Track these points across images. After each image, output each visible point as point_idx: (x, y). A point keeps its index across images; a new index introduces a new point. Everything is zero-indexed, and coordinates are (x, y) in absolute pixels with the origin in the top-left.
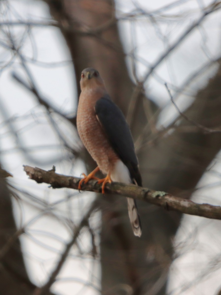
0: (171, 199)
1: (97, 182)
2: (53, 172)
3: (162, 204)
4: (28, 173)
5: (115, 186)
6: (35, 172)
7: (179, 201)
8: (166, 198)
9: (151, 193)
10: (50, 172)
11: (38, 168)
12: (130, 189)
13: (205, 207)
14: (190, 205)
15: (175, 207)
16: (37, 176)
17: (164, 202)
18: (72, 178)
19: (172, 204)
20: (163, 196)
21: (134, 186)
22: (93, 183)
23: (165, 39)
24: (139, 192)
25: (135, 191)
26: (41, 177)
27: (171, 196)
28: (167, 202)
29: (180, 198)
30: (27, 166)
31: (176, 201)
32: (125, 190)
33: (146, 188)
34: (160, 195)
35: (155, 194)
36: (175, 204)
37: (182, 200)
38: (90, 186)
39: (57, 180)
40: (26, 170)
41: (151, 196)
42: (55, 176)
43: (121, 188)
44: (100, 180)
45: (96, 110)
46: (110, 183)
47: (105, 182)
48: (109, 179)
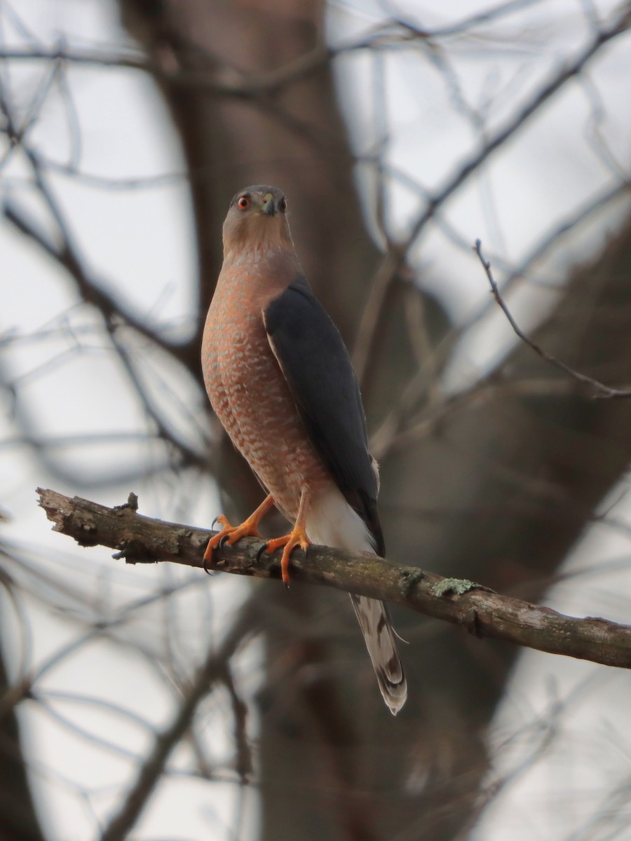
0: (488, 603)
1: (265, 548)
2: (128, 510)
3: (461, 616)
4: (51, 513)
5: (317, 557)
6: (74, 510)
7: (514, 610)
8: (474, 599)
9: (428, 584)
10: (120, 513)
11: (84, 500)
12: (365, 568)
13: (592, 629)
14: (546, 624)
15: (502, 628)
16: (80, 525)
17: (468, 612)
18: (187, 532)
19: (491, 619)
20: (466, 592)
21: (378, 561)
22: (252, 547)
23: (477, 120)
24: (392, 580)
25: (381, 575)
26: (93, 526)
27: (491, 592)
28: (476, 613)
29: (518, 600)
30: (48, 491)
31: (504, 609)
32: (349, 573)
33: (414, 568)
34: (455, 588)
35: (440, 587)
36: (501, 618)
37: (524, 607)
38: (242, 558)
39: (140, 536)
40: (48, 503)
41: (429, 594)
42: (135, 525)
43: (338, 566)
44: (276, 540)
45: (267, 321)
46: (305, 550)
47: (289, 548)
48: (301, 537)
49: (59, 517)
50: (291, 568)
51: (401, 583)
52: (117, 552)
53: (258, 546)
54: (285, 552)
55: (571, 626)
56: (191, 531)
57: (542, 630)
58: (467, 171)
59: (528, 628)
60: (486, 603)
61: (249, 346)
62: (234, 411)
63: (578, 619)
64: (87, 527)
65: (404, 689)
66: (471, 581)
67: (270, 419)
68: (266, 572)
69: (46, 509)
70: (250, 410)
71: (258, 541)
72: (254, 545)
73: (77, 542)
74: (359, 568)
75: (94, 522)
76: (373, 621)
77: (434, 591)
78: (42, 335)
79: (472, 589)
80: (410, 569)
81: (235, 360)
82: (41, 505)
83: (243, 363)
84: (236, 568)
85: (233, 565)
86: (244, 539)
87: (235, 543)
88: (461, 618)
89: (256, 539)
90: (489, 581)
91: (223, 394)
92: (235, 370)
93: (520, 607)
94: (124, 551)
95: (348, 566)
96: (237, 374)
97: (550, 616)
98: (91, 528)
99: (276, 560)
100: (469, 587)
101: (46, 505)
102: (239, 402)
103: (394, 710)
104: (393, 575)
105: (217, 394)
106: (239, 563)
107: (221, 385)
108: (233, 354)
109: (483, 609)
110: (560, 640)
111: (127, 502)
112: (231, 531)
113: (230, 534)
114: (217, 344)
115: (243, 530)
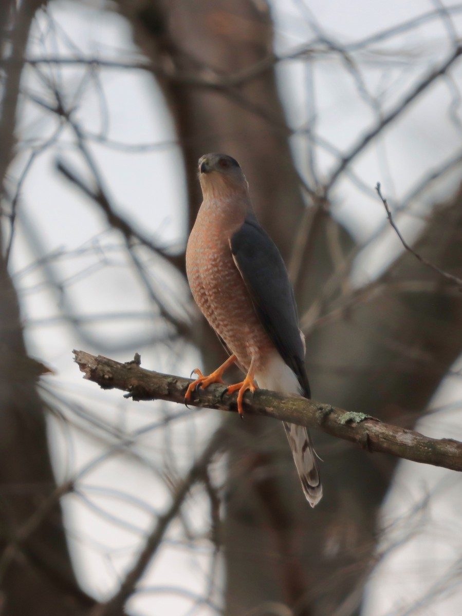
0: (377, 429)
1: (226, 391)
2: (134, 365)
3: (358, 437)
4: (83, 366)
5: (262, 397)
6: (98, 365)
7: (394, 433)
8: (367, 426)
9: (336, 416)
10: (129, 367)
11: (105, 358)
12: (294, 405)
13: (446, 446)
14: (415, 443)
15: (385, 445)
16: (101, 375)
17: (363, 434)
18: (173, 380)
19: (378, 439)
20: (362, 421)
21: (302, 400)
22: (218, 390)
23: (376, 104)
24: (311, 413)
25: (304, 409)
26: (111, 376)
27: (378, 421)
28: (368, 435)
29: (396, 427)
30: (81, 352)
31: (387, 432)
32: (283, 408)
33: (326, 405)
34: (354, 418)
35: (344, 417)
36: (385, 439)
37: (400, 432)
38: (210, 397)
39: (142, 382)
40: (80, 360)
41: (336, 422)
42: (139, 375)
43: (275, 403)
44: (234, 385)
45: (232, 246)
46: (253, 392)
47: (242, 391)
48: (251, 384)
49: (88, 370)
50: (244, 404)
51: (318, 414)
52: (127, 393)
53: (222, 390)
54: (240, 393)
55: (432, 443)
56: (177, 379)
57: (411, 448)
58: (368, 139)
59: (403, 445)
60: (375, 428)
61: (221, 264)
62: (212, 306)
63: (437, 440)
64: (107, 377)
65: (320, 490)
66: (365, 414)
67: (237, 311)
68: (227, 407)
69: (79, 364)
70: (224, 306)
71: (221, 386)
72: (219, 389)
73: (100, 387)
74: (290, 405)
75: (111, 373)
76: (299, 444)
77: (340, 420)
78: (81, 252)
79: (366, 419)
80: (323, 405)
81: (212, 273)
82: (76, 361)
83: (217, 275)
84: (206, 404)
85: (205, 403)
86: (212, 385)
87: (206, 388)
88: (358, 438)
89: (220, 385)
90: (377, 413)
91: (204, 294)
92: (212, 279)
93: (398, 432)
94: (131, 392)
95: (282, 403)
96: (214, 282)
97: (418, 438)
98: (109, 378)
99: (233, 399)
100: (363, 418)
102: (216, 300)
103: (313, 504)
104: (312, 409)
105: (200, 294)
106: (209, 401)
107: (203, 288)
108: (210, 269)
109: (373, 433)
110: (425, 454)
111: (133, 359)
112: (203, 380)
113: (203, 381)
114: (198, 262)
115: (211, 379)
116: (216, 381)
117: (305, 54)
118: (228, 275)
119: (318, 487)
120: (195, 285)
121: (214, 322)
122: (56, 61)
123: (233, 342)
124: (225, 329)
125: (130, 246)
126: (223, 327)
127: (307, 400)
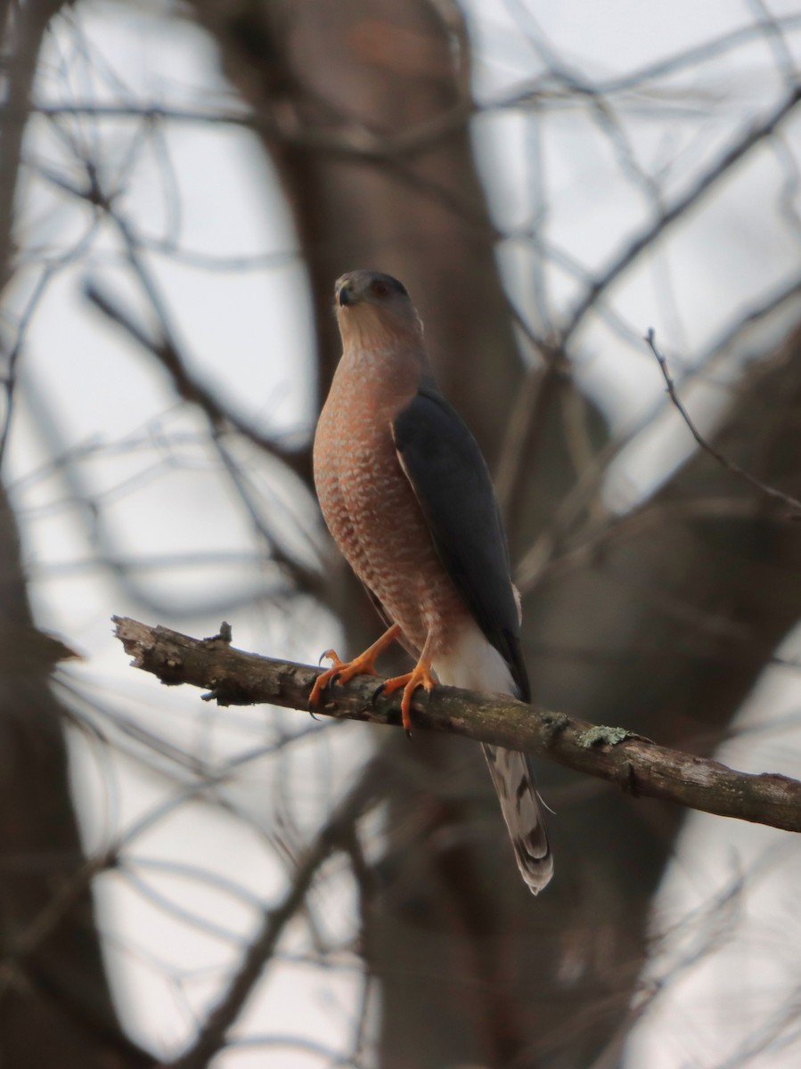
0: (647, 756)
1: (382, 688)
2: (220, 643)
3: (614, 770)
4: (130, 645)
5: (444, 699)
6: (156, 642)
7: (677, 764)
8: (630, 751)
9: (575, 733)
10: (211, 646)
11: (169, 630)
12: (501, 713)
13: (769, 787)
14: (715, 781)
15: (662, 785)
16: (163, 659)
17: (622, 766)
18: (289, 669)
19: (649, 774)
20: (620, 742)
21: (515, 705)
22: (367, 688)
23: (652, 187)
24: (532, 728)
25: (519, 721)
26: (179, 662)
27: (648, 742)
28: (631, 767)
29: (680, 752)
30: (126, 619)
31: (664, 762)
32: (481, 719)
33: (558, 714)
34: (606, 738)
35: (589, 736)
36: (661, 774)
37: (688, 761)
38: (354, 700)
39: (233, 673)
40: (125, 634)
41: (575, 744)
42: (229, 660)
43: (469, 710)
44: (396, 679)
45: (396, 435)
46: (429, 691)
47: (410, 688)
48: (425, 676)
49: (138, 650)
50: (413, 712)
51: (543, 730)
52: (207, 692)
53: (374, 686)
54: (405, 693)
55: (745, 782)
56: (295, 668)
57: (710, 788)
58: (636, 249)
59: (693, 785)
60: (643, 755)
61: (377, 467)
62: (361, 540)
63: (753, 776)
64: (172, 663)
65: (549, 865)
66: (626, 729)
68: (383, 717)
69: (124, 640)
70: (381, 539)
71: (373, 681)
72: (369, 685)
73: (160, 680)
74: (494, 714)
75: (179, 657)
76: (512, 783)
77: (581, 741)
78: (130, 445)
79: (627, 739)
80: (552, 714)
81: (361, 483)
82: (118, 636)
83: (371, 486)
84: (347, 711)
85: (345, 709)
86: (357, 678)
87: (347, 683)
88: (614, 773)
89: (371, 678)
90: (647, 728)
91: (346, 520)
92: (362, 494)
93: (683, 761)
94: (215, 691)
95: (480, 710)
96: (364, 499)
97: (719, 772)
98: (176, 664)
99: (394, 703)
100: (623, 736)
101: (123, 636)
102: (368, 531)
103: (535, 889)
104: (534, 722)
105: (339, 519)
106: (351, 706)
107: (344, 509)
108: (357, 476)
109: (639, 763)
110: (731, 800)
111: (218, 633)
112: (341, 668)
113: (341, 672)
114: (336, 462)
115: (356, 668)
116: (363, 672)
117: (528, 99)
118: (389, 487)
119: (546, 858)
120: (331, 504)
121: (363, 568)
122: (91, 111)
123: (396, 603)
124: (383, 581)
125: (217, 435)
126: (380, 578)
127: (525, 705)
